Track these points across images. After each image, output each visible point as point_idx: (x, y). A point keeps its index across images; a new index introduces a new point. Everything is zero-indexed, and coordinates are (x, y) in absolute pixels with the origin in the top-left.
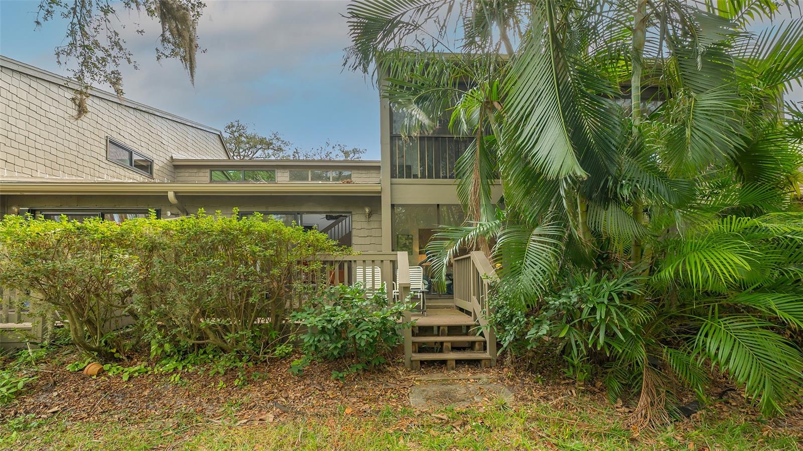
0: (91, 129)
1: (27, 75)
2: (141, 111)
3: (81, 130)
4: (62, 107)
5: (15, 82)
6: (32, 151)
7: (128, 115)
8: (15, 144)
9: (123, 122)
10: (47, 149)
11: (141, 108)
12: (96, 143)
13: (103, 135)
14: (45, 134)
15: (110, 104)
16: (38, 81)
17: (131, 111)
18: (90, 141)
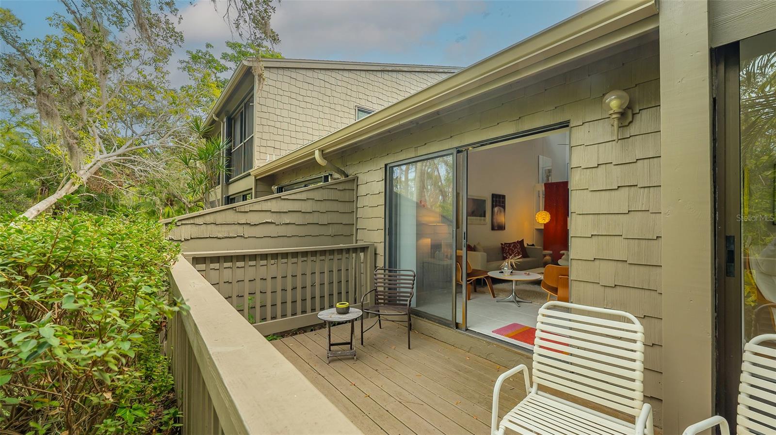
0: (341, 102)
1: (288, 68)
2: (388, 71)
3: (333, 106)
4: (316, 89)
5: (280, 78)
6: (293, 134)
7: (376, 79)
8: (280, 132)
9: (371, 87)
10: (305, 130)
11: (388, 68)
12: (346, 115)
13: (352, 105)
14: (303, 118)
15: (358, 73)
16: (297, 70)
17: (379, 74)
18: (341, 114)
